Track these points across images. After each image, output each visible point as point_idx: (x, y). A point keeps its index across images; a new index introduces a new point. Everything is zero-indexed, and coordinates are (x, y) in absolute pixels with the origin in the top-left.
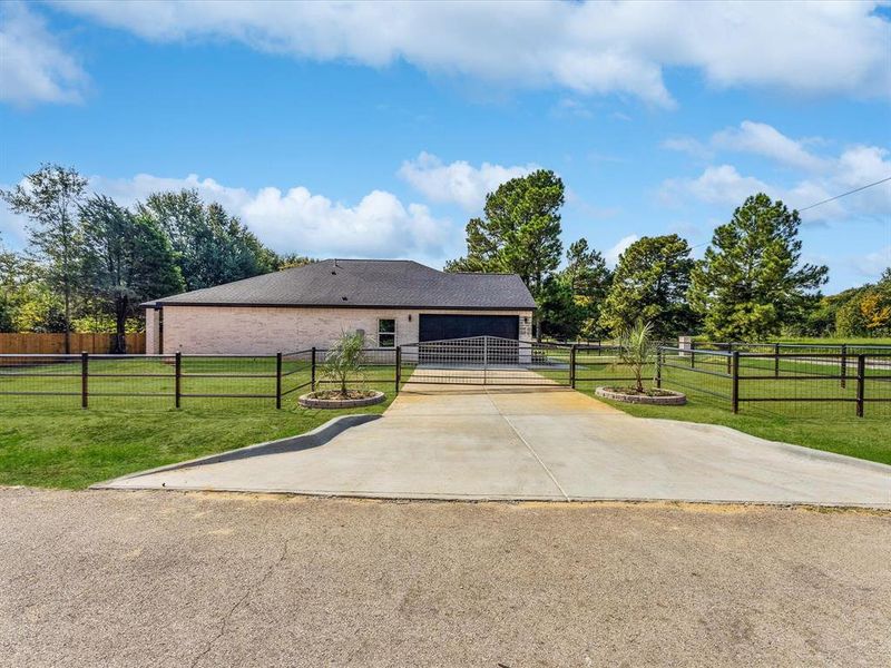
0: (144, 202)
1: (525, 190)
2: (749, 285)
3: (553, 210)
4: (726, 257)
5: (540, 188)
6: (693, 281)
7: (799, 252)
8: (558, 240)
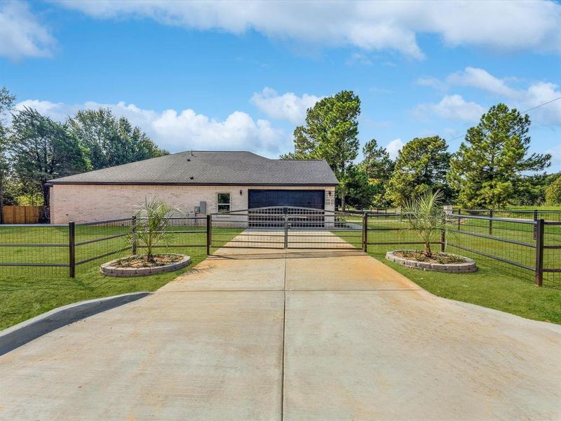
0: (73, 117)
1: (333, 105)
2: (492, 169)
3: (353, 118)
4: (476, 149)
5: (343, 103)
6: (451, 167)
7: (528, 145)
8: (356, 139)
